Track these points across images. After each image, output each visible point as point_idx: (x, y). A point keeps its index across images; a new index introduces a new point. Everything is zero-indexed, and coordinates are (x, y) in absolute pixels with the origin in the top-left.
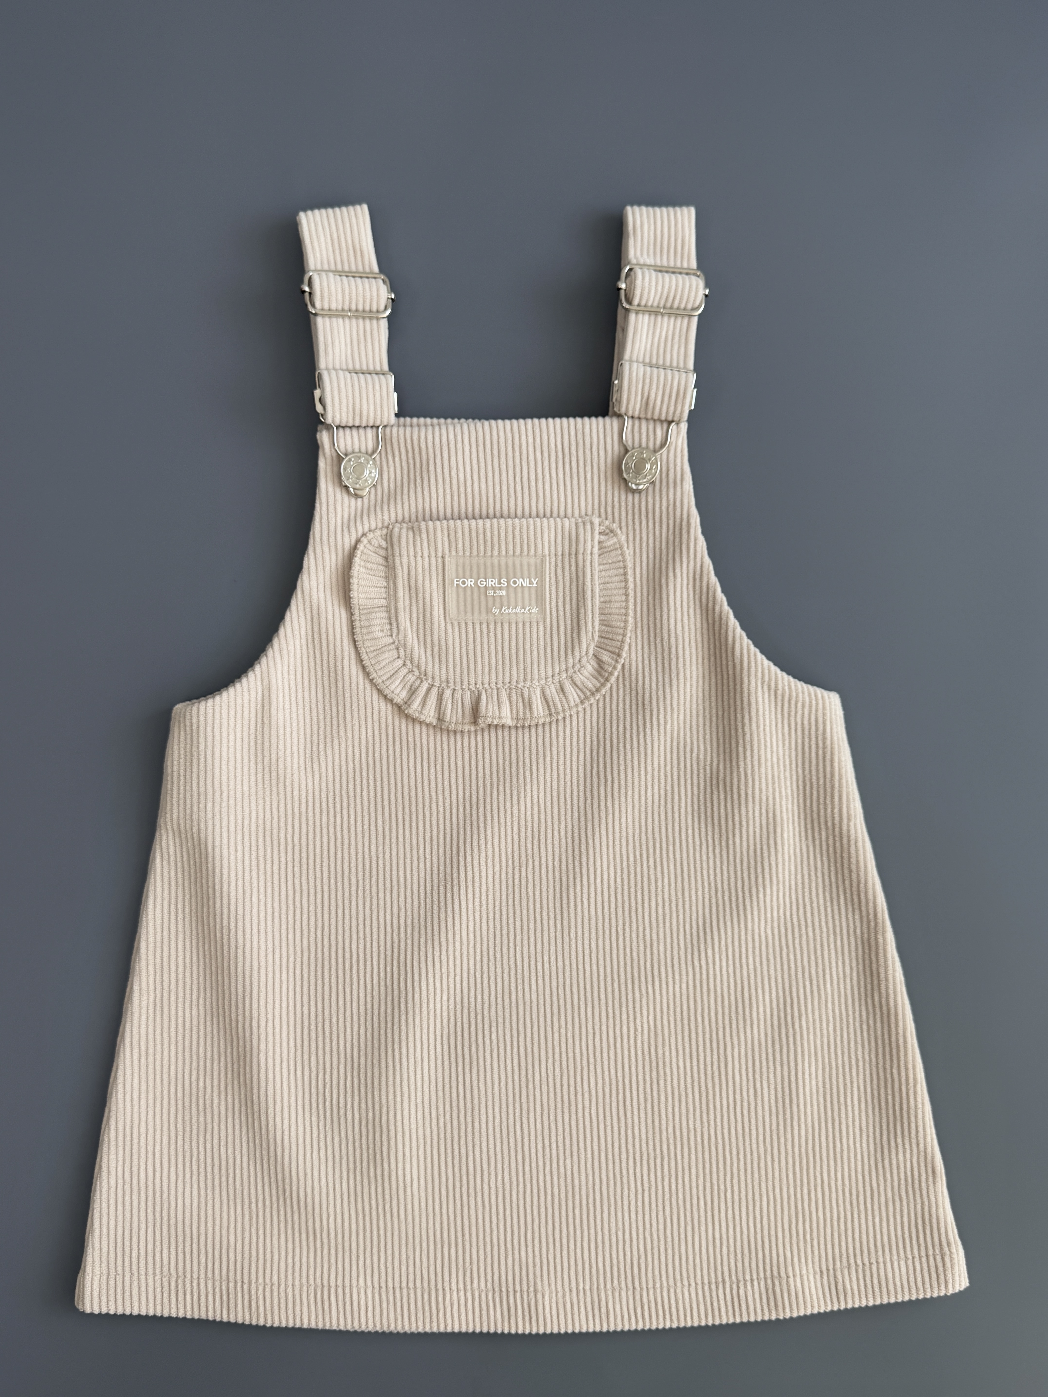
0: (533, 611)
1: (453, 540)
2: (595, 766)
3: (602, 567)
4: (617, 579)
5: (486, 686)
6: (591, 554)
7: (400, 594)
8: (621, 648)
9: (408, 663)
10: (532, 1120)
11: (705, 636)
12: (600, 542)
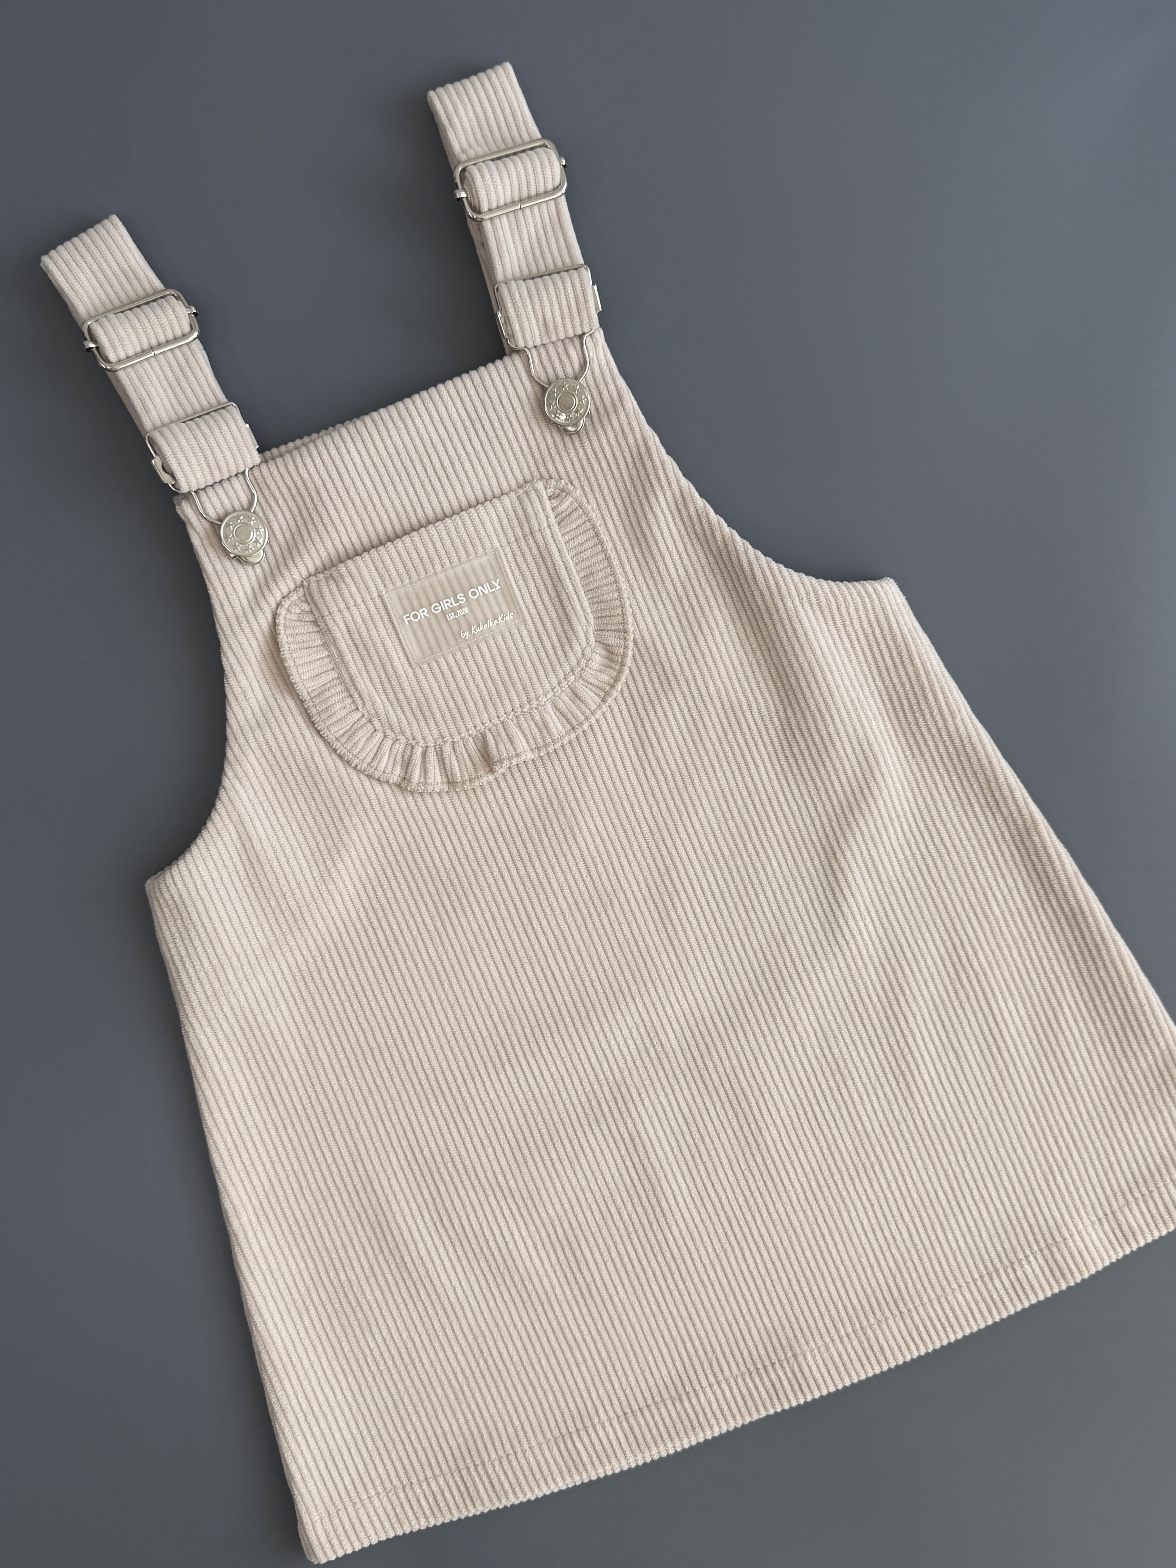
0: (508, 618)
1: (383, 572)
2: (646, 765)
3: (567, 537)
4: (590, 544)
5: (488, 724)
6: (549, 526)
7: (348, 657)
8: (624, 623)
9: (389, 732)
10: (722, 1176)
11: (717, 571)
12: (553, 509)
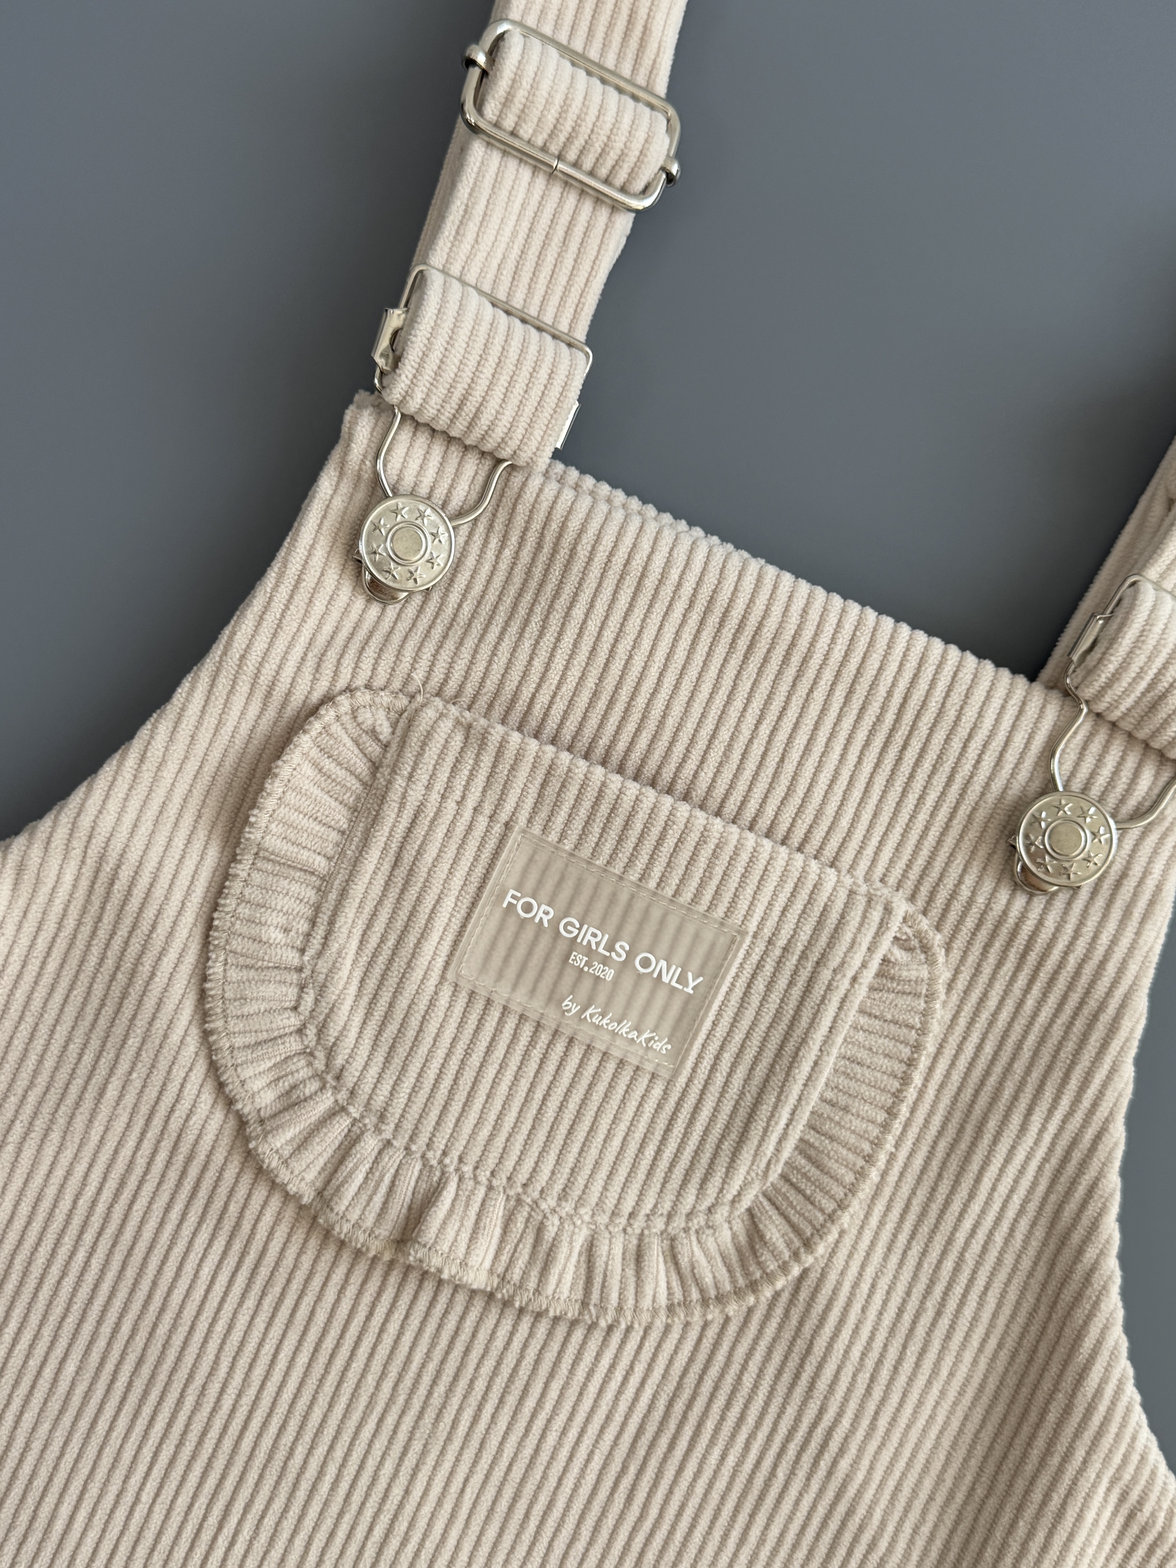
0: (657, 1046)
1: (549, 799)
2: (633, 1470)
3: (863, 1020)
4: (885, 1063)
5: (467, 1169)
6: (854, 979)
7: (369, 865)
9: (311, 1031)
12: (885, 961)
